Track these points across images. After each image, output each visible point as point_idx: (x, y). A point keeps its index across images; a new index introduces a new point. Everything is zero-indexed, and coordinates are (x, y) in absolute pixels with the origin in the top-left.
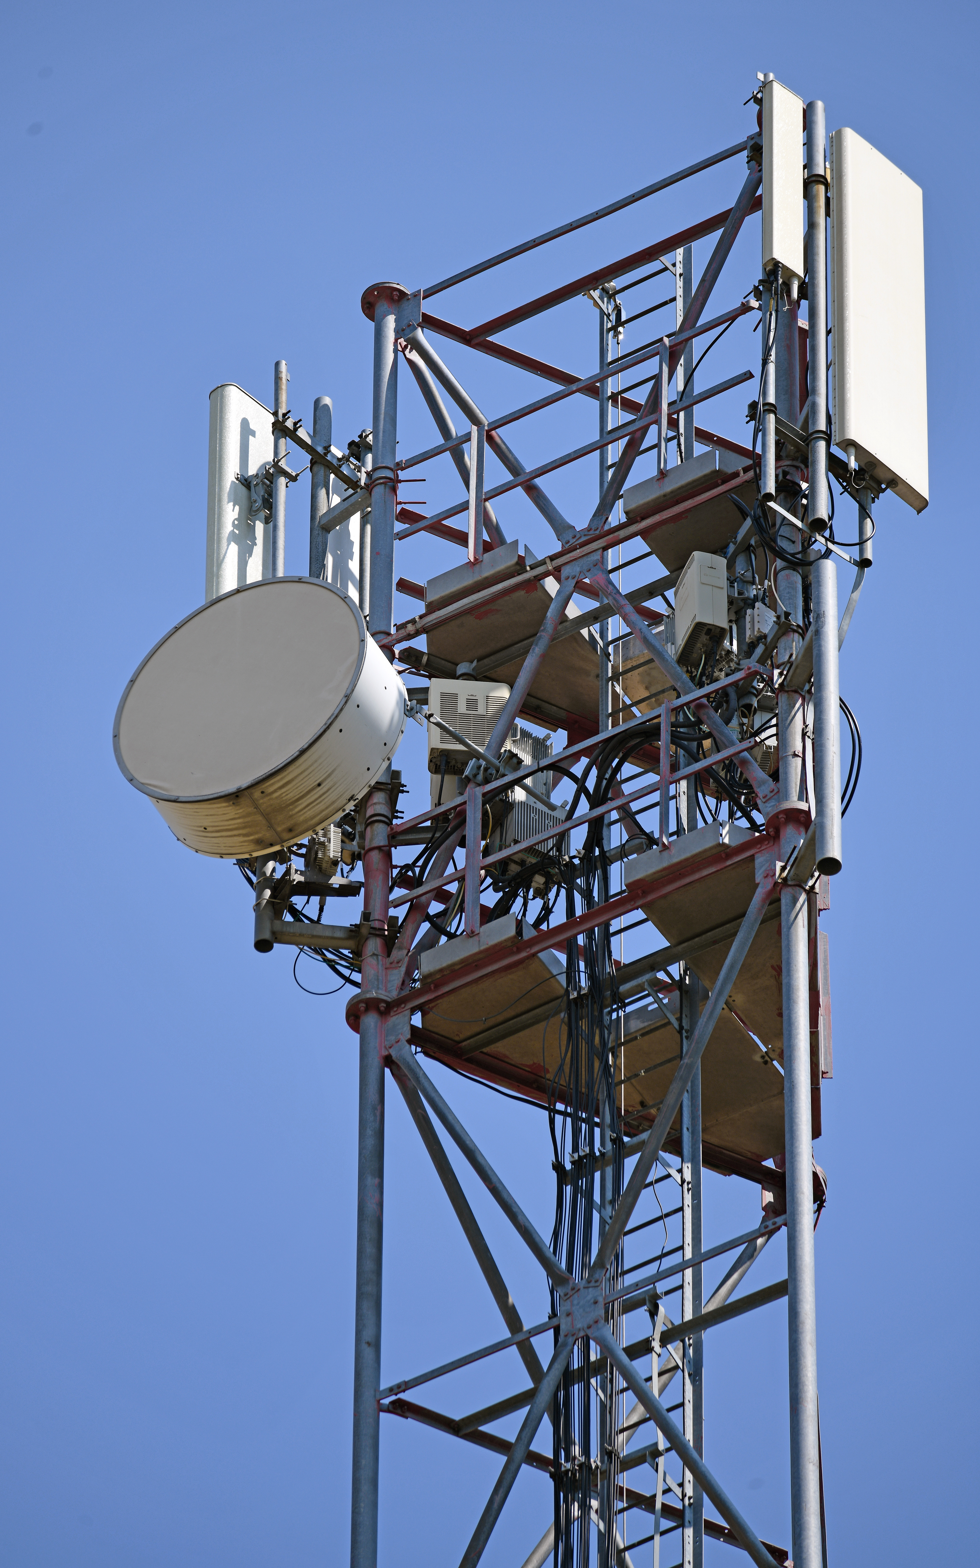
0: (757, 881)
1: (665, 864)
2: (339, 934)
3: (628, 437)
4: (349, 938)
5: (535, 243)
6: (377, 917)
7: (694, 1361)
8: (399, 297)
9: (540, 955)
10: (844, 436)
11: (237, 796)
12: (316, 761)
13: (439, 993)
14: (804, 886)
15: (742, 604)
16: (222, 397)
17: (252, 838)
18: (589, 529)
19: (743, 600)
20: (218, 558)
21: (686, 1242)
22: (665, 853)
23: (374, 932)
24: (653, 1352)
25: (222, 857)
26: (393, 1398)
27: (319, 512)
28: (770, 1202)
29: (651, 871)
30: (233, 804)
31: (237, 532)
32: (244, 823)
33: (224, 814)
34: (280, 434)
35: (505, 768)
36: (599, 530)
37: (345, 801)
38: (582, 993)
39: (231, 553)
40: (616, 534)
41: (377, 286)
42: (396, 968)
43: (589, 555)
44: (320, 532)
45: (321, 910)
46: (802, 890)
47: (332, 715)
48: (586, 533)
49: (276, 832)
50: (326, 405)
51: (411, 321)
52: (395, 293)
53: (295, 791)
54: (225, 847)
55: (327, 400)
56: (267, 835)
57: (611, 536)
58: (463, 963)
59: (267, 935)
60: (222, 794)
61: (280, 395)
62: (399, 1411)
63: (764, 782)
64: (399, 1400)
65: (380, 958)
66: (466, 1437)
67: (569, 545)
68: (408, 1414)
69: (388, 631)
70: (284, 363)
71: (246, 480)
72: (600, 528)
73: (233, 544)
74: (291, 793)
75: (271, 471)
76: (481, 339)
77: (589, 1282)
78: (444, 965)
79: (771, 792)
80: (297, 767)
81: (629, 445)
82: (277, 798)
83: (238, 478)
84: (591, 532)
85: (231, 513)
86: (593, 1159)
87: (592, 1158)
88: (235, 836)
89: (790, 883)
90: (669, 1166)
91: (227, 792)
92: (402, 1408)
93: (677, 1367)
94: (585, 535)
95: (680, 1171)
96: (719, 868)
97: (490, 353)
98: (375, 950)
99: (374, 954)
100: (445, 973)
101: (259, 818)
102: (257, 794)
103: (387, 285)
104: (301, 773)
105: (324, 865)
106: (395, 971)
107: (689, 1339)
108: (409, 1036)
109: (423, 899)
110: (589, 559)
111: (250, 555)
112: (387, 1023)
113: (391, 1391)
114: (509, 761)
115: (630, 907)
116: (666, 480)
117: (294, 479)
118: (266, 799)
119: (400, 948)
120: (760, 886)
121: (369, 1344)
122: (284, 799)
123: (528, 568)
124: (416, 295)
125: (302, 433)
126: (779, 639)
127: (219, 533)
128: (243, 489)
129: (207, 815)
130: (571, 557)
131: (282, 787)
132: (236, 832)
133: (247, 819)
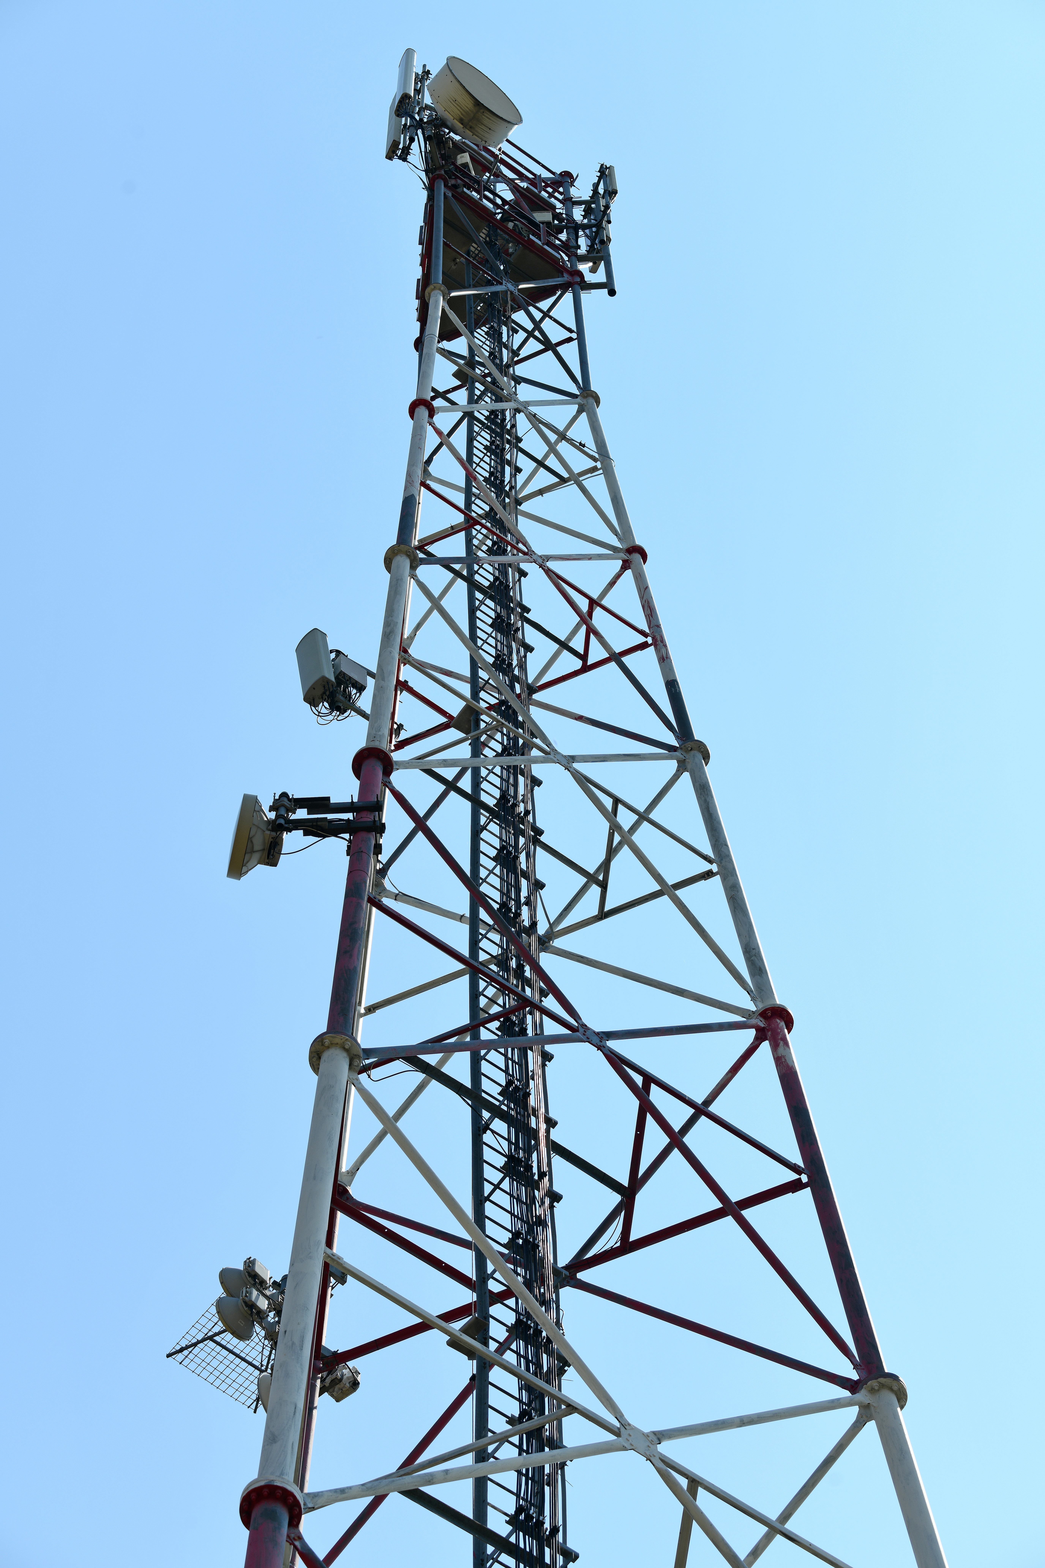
11: (479, 105)
30: (474, 103)
53: (485, 122)
60: (476, 99)
80: (493, 119)
82: (483, 118)
131: (487, 117)
132: (461, 110)
133: (470, 112)
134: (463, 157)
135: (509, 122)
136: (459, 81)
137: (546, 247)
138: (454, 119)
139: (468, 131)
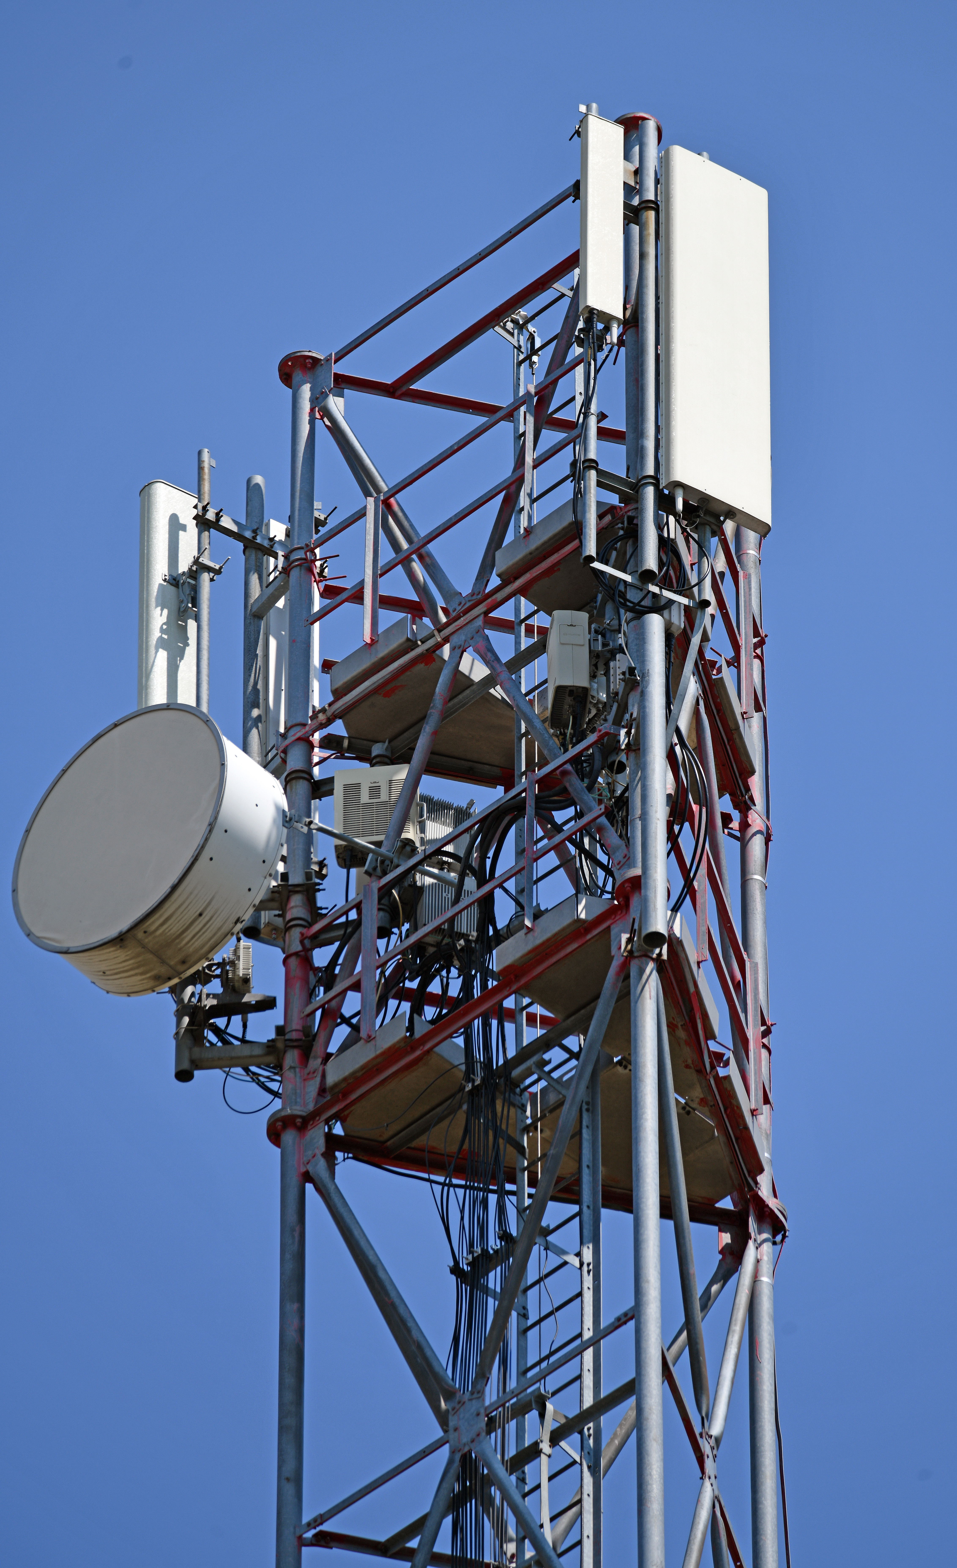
0: (613, 953)
1: (530, 947)
2: (257, 1051)
3: (503, 493)
4: (268, 1054)
5: (428, 292)
6: (294, 1027)
7: (594, 1451)
8: (312, 364)
9: (436, 1049)
10: (669, 479)
11: (122, 940)
12: (191, 893)
13: (348, 1101)
14: (651, 955)
15: (609, 655)
16: (149, 496)
17: (148, 975)
18: (472, 594)
19: (609, 651)
20: (147, 668)
21: (585, 1328)
22: (530, 935)
23: (292, 1044)
24: (542, 1455)
25: (129, 996)
26: (313, 1532)
27: (251, 599)
28: (727, 1244)
29: (518, 954)
30: (121, 947)
31: (165, 637)
32: (137, 963)
33: (115, 958)
34: (202, 528)
35: (399, 858)
36: (481, 594)
37: (232, 925)
38: (476, 1084)
39: (160, 660)
40: (494, 597)
41: (289, 357)
42: (313, 1078)
43: (473, 622)
44: (252, 621)
45: (245, 1026)
46: (648, 959)
47: (198, 846)
48: (470, 599)
49: (170, 966)
50: (257, 485)
51: (324, 388)
52: (307, 361)
53: (178, 925)
54: (128, 986)
55: (259, 479)
56: (163, 970)
57: (490, 600)
58: (363, 1069)
59: (186, 1065)
60: (106, 940)
61: (202, 485)
62: (323, 1543)
63: (618, 848)
64: (321, 1532)
65: (297, 1070)
66: (396, 1556)
67: (455, 612)
68: (332, 1544)
69: (304, 722)
70: (206, 450)
71: (174, 579)
72: (481, 592)
73: (161, 650)
74: (174, 927)
75: (194, 568)
76: (404, 389)
77: (472, 1393)
78: (347, 1074)
79: (624, 857)
80: (173, 903)
81: (505, 501)
82: (161, 934)
83: (166, 579)
84: (475, 597)
85: (159, 618)
86: (487, 1258)
87: (485, 1257)
88: (133, 975)
89: (636, 954)
90: (565, 1253)
91: (110, 938)
92: (325, 1540)
93: (574, 1462)
94: (469, 601)
95: (579, 1254)
96: (580, 944)
97: (417, 401)
98: (293, 1062)
99: (291, 1068)
100: (350, 1081)
101: (150, 956)
102: (140, 934)
103: (299, 354)
104: (179, 907)
105: (237, 984)
106: (311, 1082)
107: (589, 1429)
108: (323, 1149)
109: (334, 1003)
110: (472, 626)
111: (182, 658)
112: (305, 1138)
113: (310, 1525)
114: (402, 850)
115: (506, 993)
116: (531, 536)
117: (218, 572)
118: (150, 938)
119: (315, 1058)
120: (615, 958)
121: (288, 1479)
122: (168, 934)
123: (419, 643)
124: (328, 360)
125: (226, 522)
126: (628, 694)
127: (147, 642)
128: (173, 588)
129: (100, 961)
130: (456, 626)
131: (164, 922)
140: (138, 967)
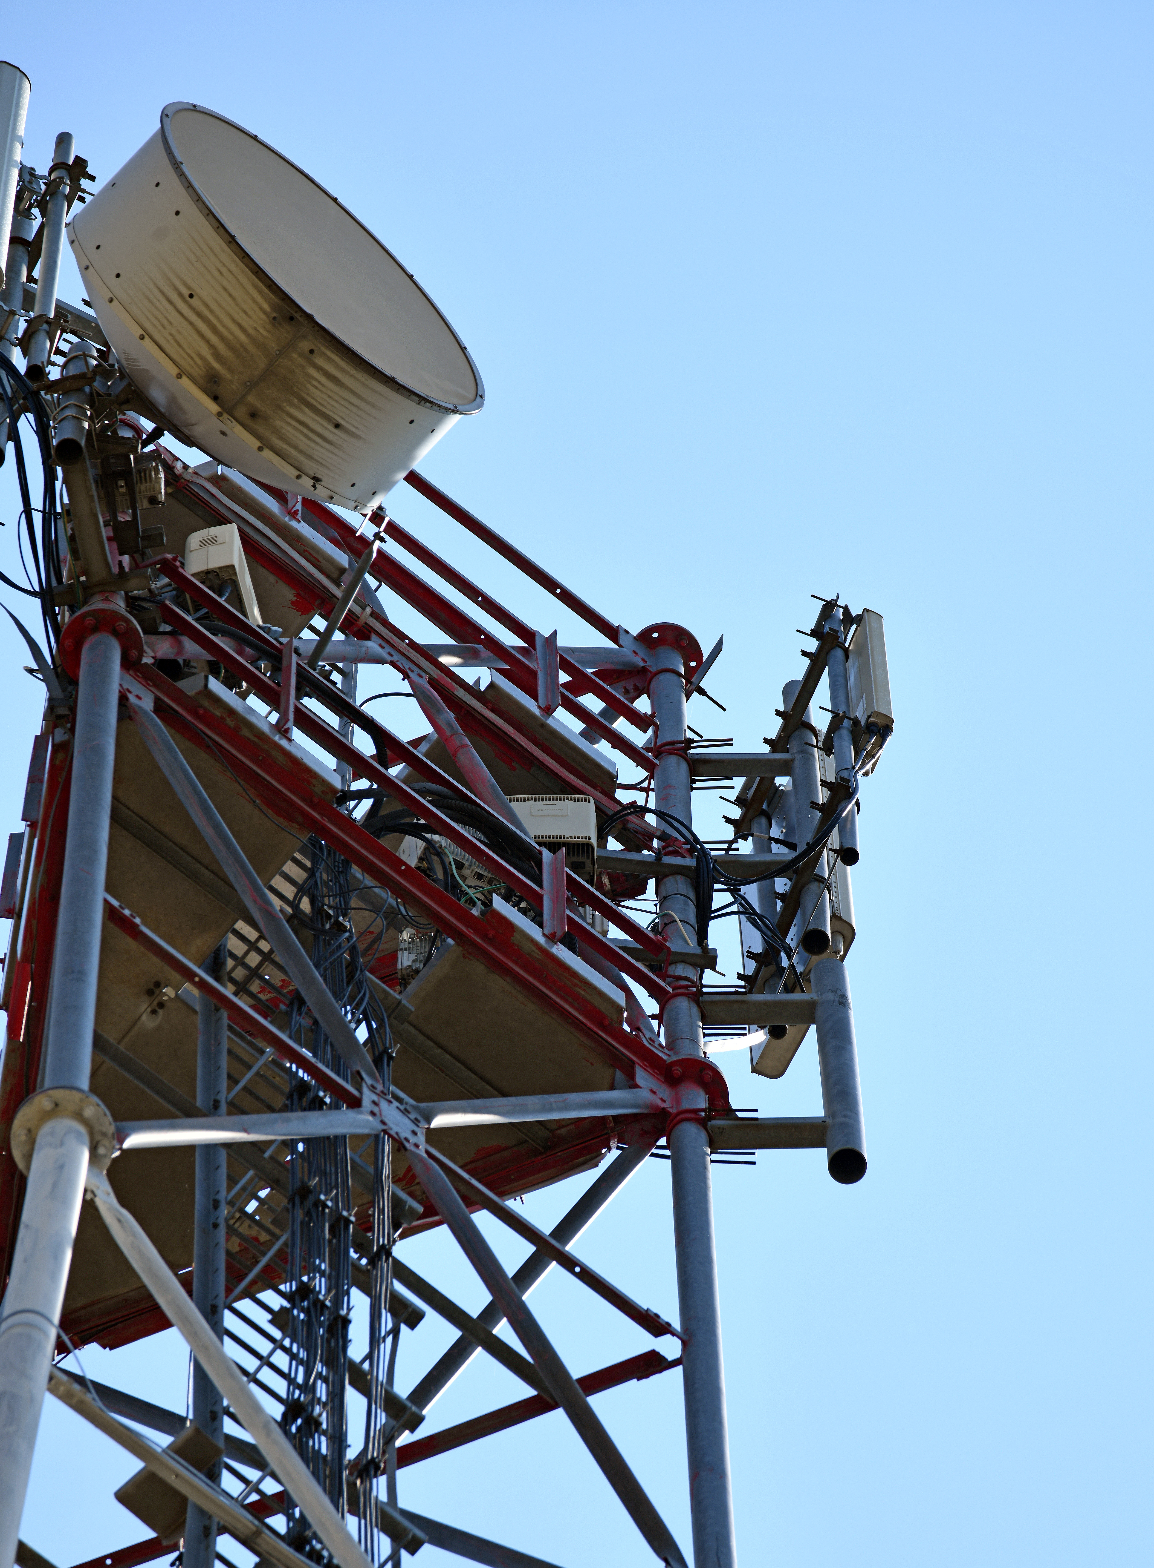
11: (291, 316)
12: (373, 406)
17: (217, 366)
30: (274, 318)
32: (242, 346)
33: (245, 313)
37: (312, 474)
49: (243, 397)
53: (324, 396)
56: (232, 386)
74: (321, 392)
80: (362, 382)
88: (208, 342)
101: (262, 363)
102: (308, 344)
122: (308, 386)
131: (327, 375)
132: (214, 340)
133: (251, 348)
134: (213, 541)
135: (422, 400)
136: (210, 214)
137: (561, 952)
138: (179, 376)
139: (239, 431)
140: (231, 348)
